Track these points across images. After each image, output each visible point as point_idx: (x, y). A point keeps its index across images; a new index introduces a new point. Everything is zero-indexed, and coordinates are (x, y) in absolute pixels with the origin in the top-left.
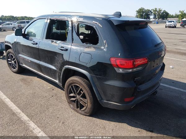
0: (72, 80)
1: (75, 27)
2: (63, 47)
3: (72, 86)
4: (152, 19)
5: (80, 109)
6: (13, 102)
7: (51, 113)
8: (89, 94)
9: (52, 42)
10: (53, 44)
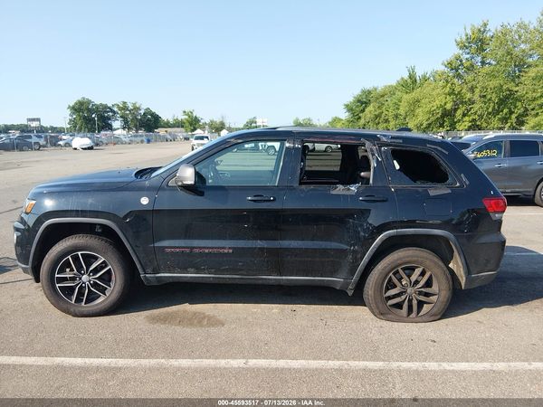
4: (118, 129)
5: (418, 314)
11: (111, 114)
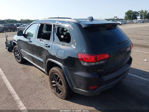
0: (53, 70)
1: (56, 29)
2: (47, 45)
3: (53, 75)
4: (139, 19)
5: (59, 93)
6: (12, 85)
7: (37, 95)
8: (64, 82)
9: (41, 40)
10: (41, 42)
11: (137, 14)
